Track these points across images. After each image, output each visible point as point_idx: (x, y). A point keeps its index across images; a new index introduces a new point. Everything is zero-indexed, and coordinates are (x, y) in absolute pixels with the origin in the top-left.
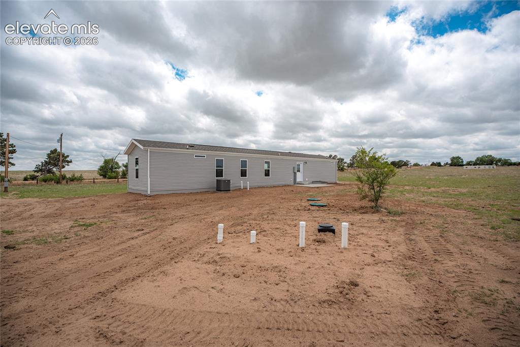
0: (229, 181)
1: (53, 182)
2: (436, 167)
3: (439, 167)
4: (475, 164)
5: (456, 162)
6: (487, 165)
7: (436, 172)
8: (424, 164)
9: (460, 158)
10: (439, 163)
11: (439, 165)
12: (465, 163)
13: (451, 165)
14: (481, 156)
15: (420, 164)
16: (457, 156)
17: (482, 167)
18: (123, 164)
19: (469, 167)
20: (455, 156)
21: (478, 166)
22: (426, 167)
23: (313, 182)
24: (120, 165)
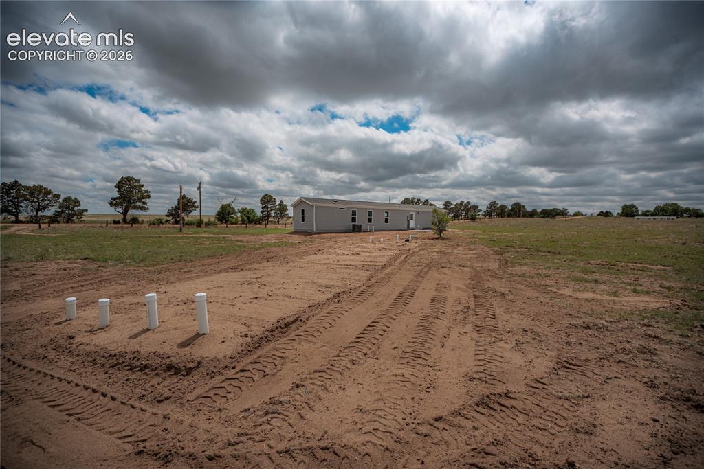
4: (653, 214)
5: (629, 212)
6: (669, 216)
9: (634, 206)
12: (640, 213)
13: (623, 215)
14: (662, 205)
16: (631, 204)
19: (645, 218)
20: (628, 204)
21: (656, 217)
24: (237, 211)
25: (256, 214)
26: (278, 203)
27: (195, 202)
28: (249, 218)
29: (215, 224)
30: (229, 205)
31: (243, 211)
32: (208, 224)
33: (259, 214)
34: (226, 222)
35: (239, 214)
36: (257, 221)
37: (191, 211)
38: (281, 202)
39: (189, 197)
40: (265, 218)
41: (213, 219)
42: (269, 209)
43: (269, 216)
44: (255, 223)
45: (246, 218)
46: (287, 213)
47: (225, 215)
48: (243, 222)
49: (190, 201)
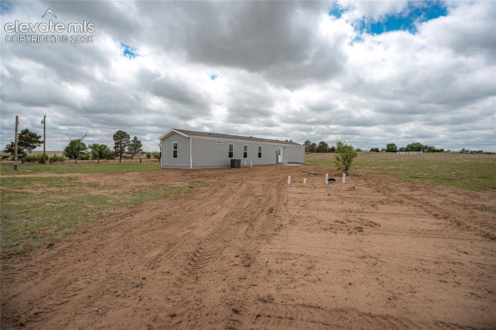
0: (240, 160)
1: (37, 162)
2: (375, 152)
3: (377, 153)
4: (406, 150)
5: (391, 149)
6: (416, 151)
7: (374, 157)
8: (365, 149)
9: (394, 145)
10: (377, 149)
11: (377, 150)
12: (398, 149)
13: (387, 151)
14: (411, 144)
15: (362, 149)
16: (392, 143)
17: (412, 153)
18: (89, 145)
19: (401, 153)
20: (390, 143)
21: (408, 152)
22: (366, 152)
23: (289, 163)
24: (87, 147)
25: (109, 150)
26: (132, 138)
27: (40, 137)
28: (100, 153)
29: (61, 160)
30: (79, 141)
31: (95, 147)
32: (54, 160)
33: (112, 150)
34: (75, 158)
35: (90, 150)
36: (110, 156)
37: (35, 147)
38: (135, 138)
39: (33, 132)
40: (119, 153)
41: (60, 155)
42: (123, 145)
43: (122, 151)
44: (107, 159)
45: (98, 154)
46: (141, 148)
47: (74, 151)
48: (95, 157)
49: (34, 135)
